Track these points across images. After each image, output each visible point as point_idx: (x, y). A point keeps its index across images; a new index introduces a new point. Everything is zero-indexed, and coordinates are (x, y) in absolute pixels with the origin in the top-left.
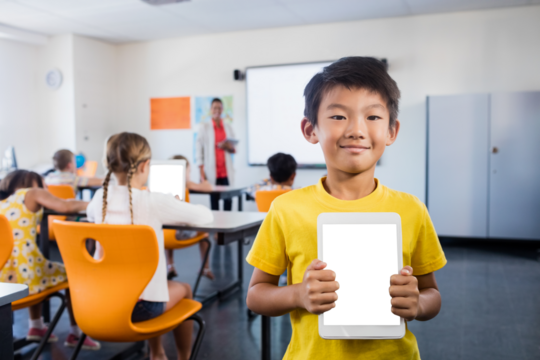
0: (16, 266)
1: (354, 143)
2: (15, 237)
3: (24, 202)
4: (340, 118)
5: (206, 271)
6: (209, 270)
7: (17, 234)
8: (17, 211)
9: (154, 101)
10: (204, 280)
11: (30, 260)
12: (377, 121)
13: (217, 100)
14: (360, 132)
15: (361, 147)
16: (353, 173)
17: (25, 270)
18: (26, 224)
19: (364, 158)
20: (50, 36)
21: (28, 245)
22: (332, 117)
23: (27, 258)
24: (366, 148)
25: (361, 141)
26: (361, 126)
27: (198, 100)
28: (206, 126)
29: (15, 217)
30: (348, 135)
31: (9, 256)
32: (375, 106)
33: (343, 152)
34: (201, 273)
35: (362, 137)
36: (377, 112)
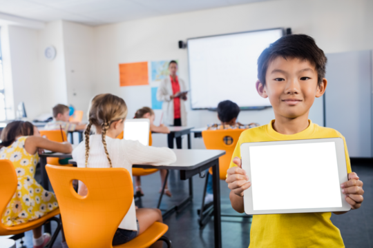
0: (20, 197)
1: (291, 97)
2: (18, 174)
3: (24, 146)
4: (280, 80)
5: (166, 190)
6: (168, 189)
7: (19, 172)
8: (18, 153)
9: (121, 66)
10: (165, 198)
11: (31, 192)
12: (307, 81)
13: (173, 62)
14: (295, 89)
15: (296, 100)
16: (292, 117)
17: (27, 200)
18: (26, 164)
19: (299, 107)
20: (46, 22)
21: (28, 180)
22: (275, 79)
23: (29, 191)
24: (300, 101)
25: (296, 95)
26: (296, 85)
27: (153, 63)
28: (166, 81)
29: (17, 158)
30: (286, 92)
31: (15, 190)
32: (306, 70)
33: (283, 104)
34: (162, 193)
35: (296, 93)
36: (308, 74)
